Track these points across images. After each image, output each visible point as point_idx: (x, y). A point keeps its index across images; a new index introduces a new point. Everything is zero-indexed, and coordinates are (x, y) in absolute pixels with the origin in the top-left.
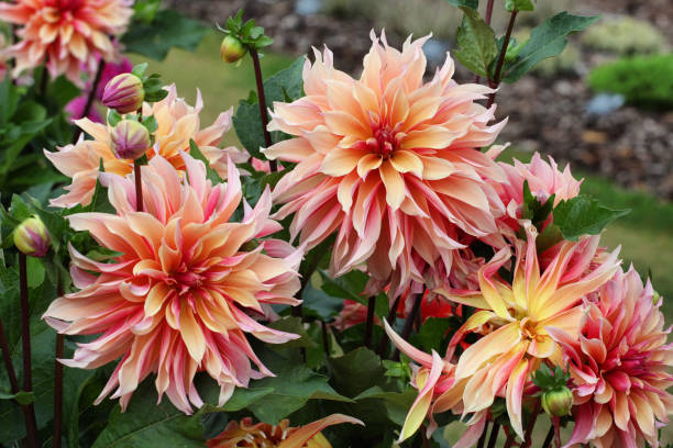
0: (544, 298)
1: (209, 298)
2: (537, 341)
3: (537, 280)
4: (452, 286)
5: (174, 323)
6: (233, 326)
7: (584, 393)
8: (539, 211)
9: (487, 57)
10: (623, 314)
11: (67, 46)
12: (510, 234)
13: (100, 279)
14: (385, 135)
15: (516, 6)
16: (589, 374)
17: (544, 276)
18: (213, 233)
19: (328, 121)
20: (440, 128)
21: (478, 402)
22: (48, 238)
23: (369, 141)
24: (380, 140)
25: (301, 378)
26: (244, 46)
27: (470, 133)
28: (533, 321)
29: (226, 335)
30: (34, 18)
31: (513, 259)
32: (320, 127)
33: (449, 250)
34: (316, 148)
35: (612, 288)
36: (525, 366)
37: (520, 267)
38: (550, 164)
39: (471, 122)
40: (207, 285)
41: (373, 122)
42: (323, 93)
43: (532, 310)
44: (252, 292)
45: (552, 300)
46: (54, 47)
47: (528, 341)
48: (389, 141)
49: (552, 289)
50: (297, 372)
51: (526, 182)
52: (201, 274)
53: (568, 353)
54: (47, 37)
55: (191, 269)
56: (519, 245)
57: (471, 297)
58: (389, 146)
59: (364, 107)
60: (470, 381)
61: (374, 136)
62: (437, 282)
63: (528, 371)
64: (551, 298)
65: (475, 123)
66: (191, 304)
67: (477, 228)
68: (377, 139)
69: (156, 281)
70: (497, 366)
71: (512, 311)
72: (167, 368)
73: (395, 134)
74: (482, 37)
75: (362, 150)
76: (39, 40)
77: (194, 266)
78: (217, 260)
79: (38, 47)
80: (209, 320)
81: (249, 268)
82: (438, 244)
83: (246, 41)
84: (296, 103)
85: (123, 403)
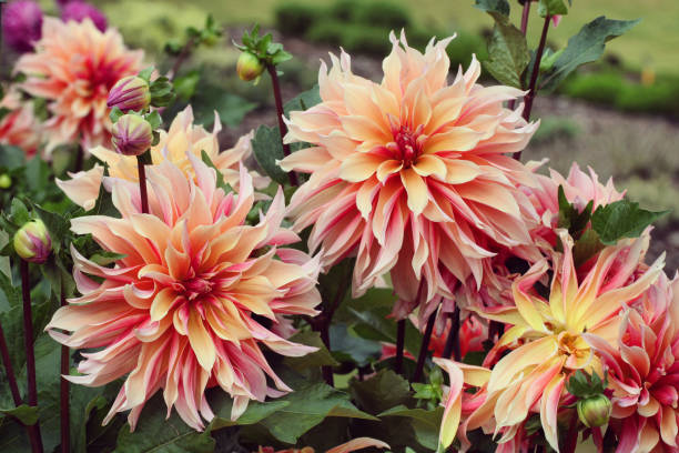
0: (582, 310)
1: (219, 305)
2: (577, 356)
3: (575, 290)
4: (486, 305)
5: (181, 329)
6: (245, 336)
7: (625, 404)
8: (576, 219)
9: (521, 67)
10: (668, 323)
11: (101, 120)
12: (546, 246)
13: (105, 284)
14: (406, 139)
15: (549, 10)
16: (631, 385)
17: (581, 287)
18: (223, 237)
19: (345, 126)
20: (464, 129)
21: (510, 417)
22: (50, 242)
23: (388, 145)
24: (401, 143)
25: (321, 395)
26: (261, 61)
27: (497, 135)
28: (572, 335)
29: (238, 344)
30: (67, 92)
31: (550, 273)
32: (336, 132)
33: (478, 260)
34: (333, 154)
35: (656, 295)
36: (562, 379)
37: (557, 279)
38: (590, 175)
39: (497, 122)
40: (217, 291)
41: (394, 126)
42: (340, 98)
43: (570, 323)
44: (265, 300)
45: (592, 311)
46: (87, 122)
47: (565, 356)
48: (410, 145)
49: (591, 299)
50: (316, 389)
51: (561, 187)
52: (210, 280)
53: (609, 363)
54: (80, 111)
55: (199, 276)
56: (556, 257)
57: (504, 313)
58: (410, 149)
59: (384, 110)
60: (504, 394)
61: (395, 140)
62: (469, 301)
63: (565, 384)
64: (590, 309)
65: (503, 124)
66: (200, 310)
67: (508, 236)
68: (398, 143)
69: (161, 286)
70: (531, 379)
71: (549, 325)
72: (176, 379)
73: (416, 137)
74: (513, 44)
75: (382, 155)
76: (72, 114)
77: (203, 271)
78: (227, 265)
79: (71, 122)
80: (219, 329)
81: (262, 274)
82: (466, 253)
83: (263, 56)
84: (310, 110)
85: (132, 420)
